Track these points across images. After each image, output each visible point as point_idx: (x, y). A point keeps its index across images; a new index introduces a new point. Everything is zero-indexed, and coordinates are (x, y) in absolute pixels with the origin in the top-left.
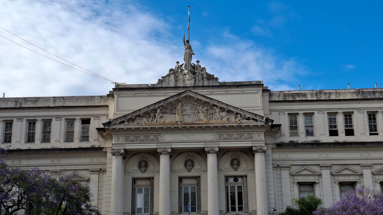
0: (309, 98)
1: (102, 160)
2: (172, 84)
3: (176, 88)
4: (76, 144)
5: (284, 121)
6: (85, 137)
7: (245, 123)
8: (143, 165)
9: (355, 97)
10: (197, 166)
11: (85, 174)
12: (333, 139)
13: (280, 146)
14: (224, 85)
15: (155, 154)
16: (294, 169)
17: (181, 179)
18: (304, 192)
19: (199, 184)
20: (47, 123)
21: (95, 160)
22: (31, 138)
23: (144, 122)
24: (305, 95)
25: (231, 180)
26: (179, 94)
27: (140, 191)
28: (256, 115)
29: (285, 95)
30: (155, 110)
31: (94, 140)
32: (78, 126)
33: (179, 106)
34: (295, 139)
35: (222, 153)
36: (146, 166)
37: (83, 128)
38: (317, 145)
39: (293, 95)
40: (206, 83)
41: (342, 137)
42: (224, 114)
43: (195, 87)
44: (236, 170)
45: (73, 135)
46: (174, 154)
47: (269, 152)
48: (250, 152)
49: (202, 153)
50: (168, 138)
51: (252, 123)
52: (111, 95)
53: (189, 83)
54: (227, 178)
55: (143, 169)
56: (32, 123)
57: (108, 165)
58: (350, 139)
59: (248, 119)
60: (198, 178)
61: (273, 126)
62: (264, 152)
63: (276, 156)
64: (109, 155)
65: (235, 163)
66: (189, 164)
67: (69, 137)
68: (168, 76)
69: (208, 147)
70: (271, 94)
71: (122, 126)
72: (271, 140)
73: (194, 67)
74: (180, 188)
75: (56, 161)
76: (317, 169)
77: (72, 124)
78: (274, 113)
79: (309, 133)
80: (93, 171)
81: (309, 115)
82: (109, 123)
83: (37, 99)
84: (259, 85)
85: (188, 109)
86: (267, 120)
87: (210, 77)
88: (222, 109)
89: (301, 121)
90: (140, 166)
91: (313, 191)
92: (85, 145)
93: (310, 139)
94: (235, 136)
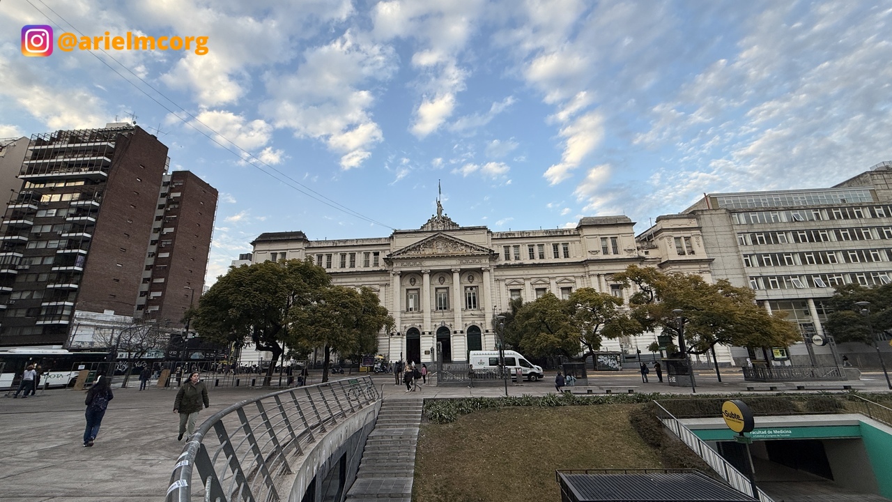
0: (517, 236)
1: (387, 278)
2: (430, 230)
3: (432, 231)
4: (371, 268)
5: (501, 251)
6: (376, 264)
7: (476, 253)
8: (413, 281)
9: (545, 235)
10: (447, 281)
11: (377, 287)
12: (531, 262)
13: (499, 267)
14: (462, 229)
15: (420, 274)
16: (507, 281)
17: (437, 289)
18: (514, 295)
19: (448, 292)
20: (353, 255)
21: (383, 278)
22: (343, 265)
23: (412, 254)
24: (514, 234)
25: (469, 289)
26: (435, 235)
27: (411, 297)
28: (483, 248)
29: (501, 235)
30: (419, 246)
31: (382, 265)
32: (372, 257)
33: (434, 244)
34: (508, 262)
35: (462, 272)
36: (415, 281)
37: (375, 258)
38: (522, 266)
39: (506, 234)
40: (451, 228)
41: (537, 260)
42: (463, 247)
43: (444, 231)
44: (471, 283)
45: (368, 263)
46: (433, 273)
47: (492, 271)
48: (480, 271)
49: (450, 272)
50: (428, 263)
51: (481, 253)
52: (392, 237)
53: (440, 229)
54: (466, 288)
55: (413, 283)
56: (343, 256)
57: (391, 282)
58: (542, 261)
59: (478, 250)
60: (447, 288)
61: (494, 254)
62: (489, 271)
63: (497, 273)
64: (391, 275)
65: (471, 279)
66: (442, 280)
67: (367, 264)
68: (427, 224)
69: (453, 268)
70: (492, 235)
71: (399, 256)
72: (493, 264)
73: (443, 218)
74: (436, 295)
75: (359, 279)
76: (522, 281)
77: (368, 256)
78: (495, 246)
79: (517, 258)
80: (381, 285)
81: (516, 247)
82: (391, 255)
83: (346, 241)
84: (485, 228)
85: (440, 245)
86: (490, 251)
87: (454, 224)
88: (462, 244)
89: (512, 251)
90: (411, 282)
91: (520, 295)
92: (376, 269)
93: (517, 262)
94: (470, 261)
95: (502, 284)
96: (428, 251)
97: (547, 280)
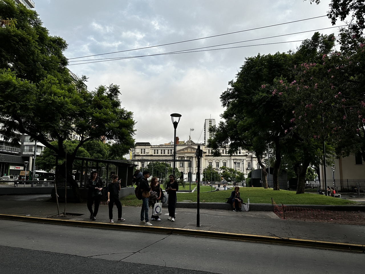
6: (171, 153)
8: (182, 159)
10: (191, 159)
13: (206, 156)
14: (196, 145)
15: (184, 157)
18: (210, 164)
19: (192, 162)
20: (164, 150)
23: (182, 151)
26: (188, 146)
27: (181, 163)
30: (184, 149)
34: (209, 154)
35: (196, 157)
40: (193, 144)
46: (187, 157)
50: (186, 154)
53: (190, 144)
61: (205, 152)
62: (203, 157)
64: (176, 157)
69: (193, 156)
70: (205, 146)
73: (191, 141)
75: (166, 157)
77: (169, 151)
85: (190, 149)
88: (196, 150)
89: (210, 151)
93: (212, 155)
95: (207, 161)
96: (186, 151)
97: (219, 160)
